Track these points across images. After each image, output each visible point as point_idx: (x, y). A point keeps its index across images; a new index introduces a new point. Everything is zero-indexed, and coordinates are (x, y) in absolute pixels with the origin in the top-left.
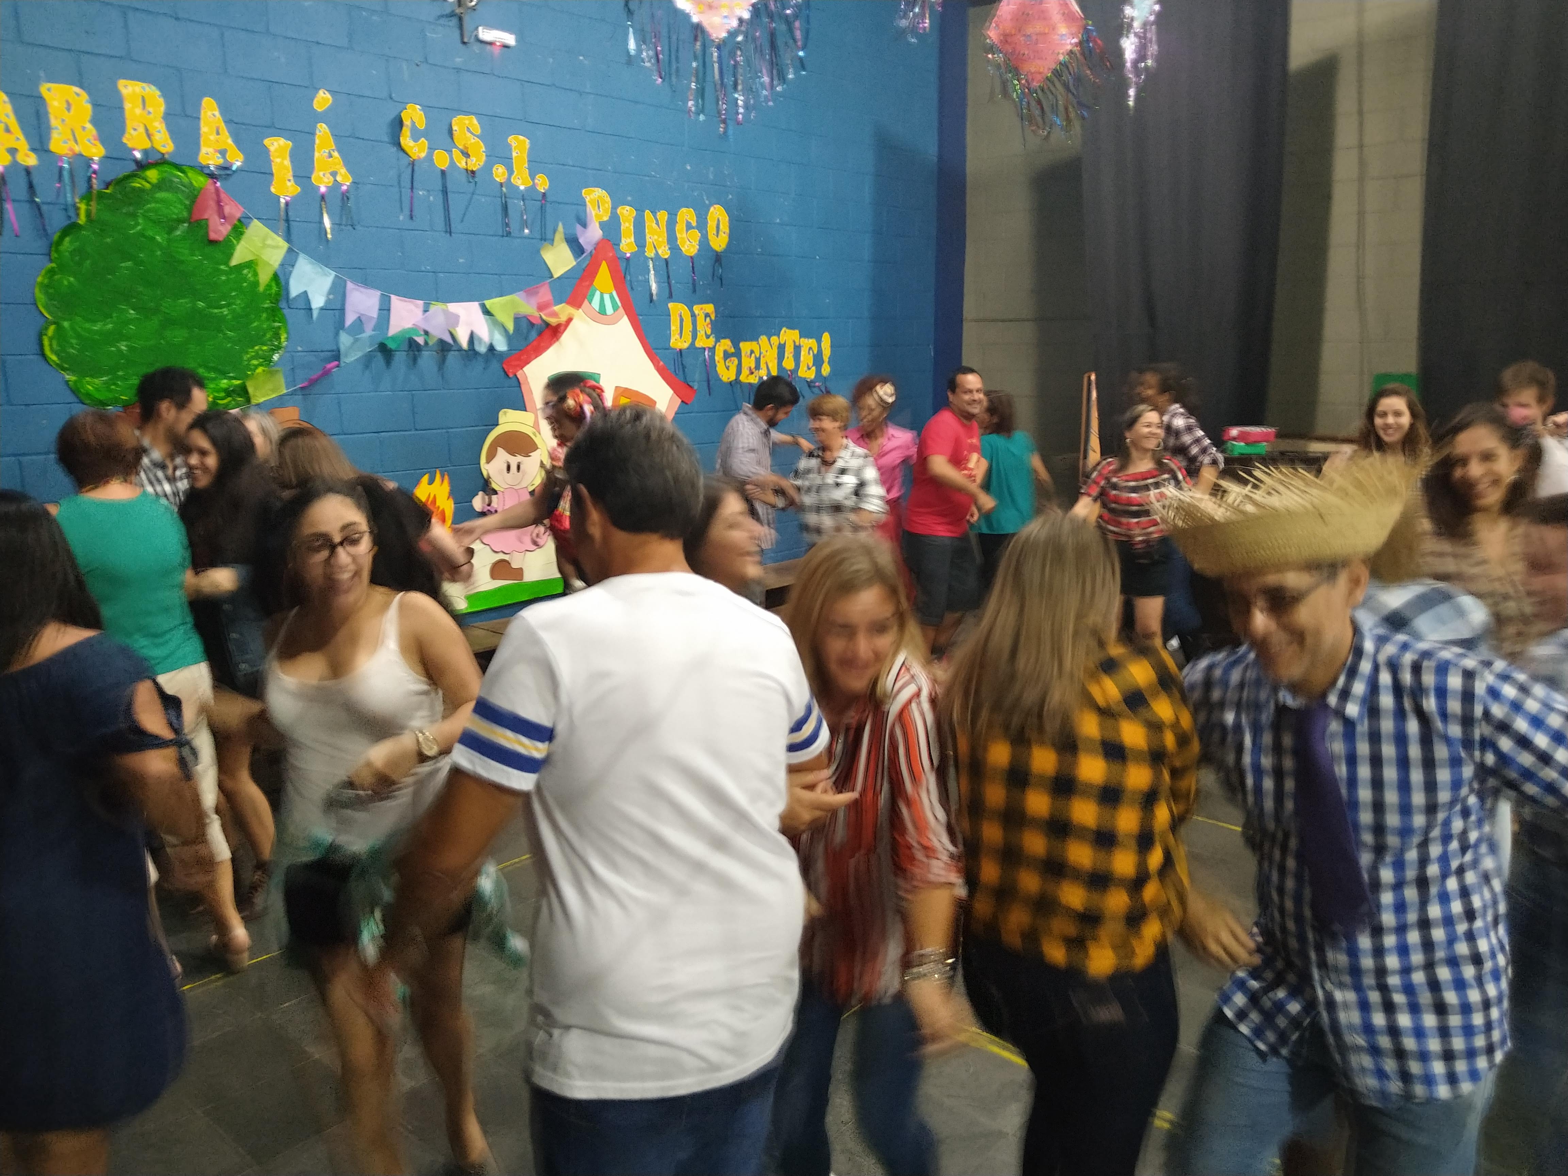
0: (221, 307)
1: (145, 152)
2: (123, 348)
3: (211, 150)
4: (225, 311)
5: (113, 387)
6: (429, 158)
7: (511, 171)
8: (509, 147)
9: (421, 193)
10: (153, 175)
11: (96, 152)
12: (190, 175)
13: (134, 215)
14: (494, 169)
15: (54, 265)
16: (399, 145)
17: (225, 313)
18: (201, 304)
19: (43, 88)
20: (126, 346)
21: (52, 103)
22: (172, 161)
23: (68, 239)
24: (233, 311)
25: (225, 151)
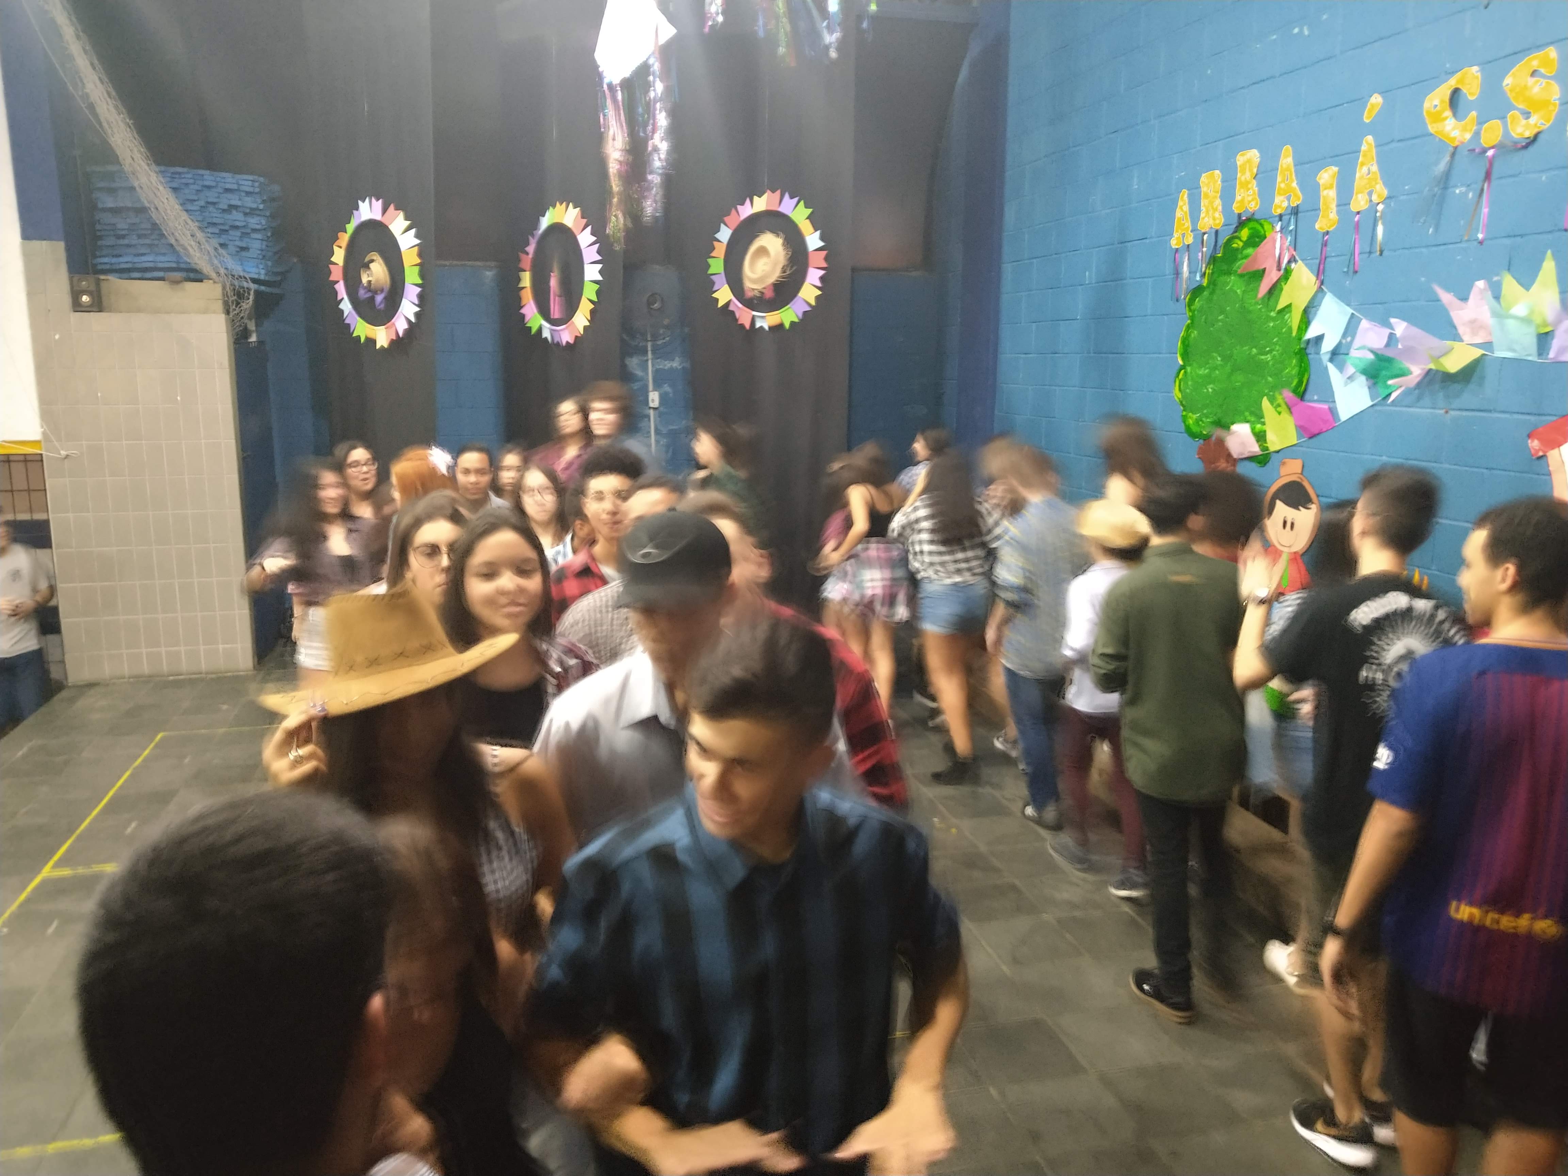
0: (1266, 353)
2: (1210, 390)
3: (1281, 197)
4: (1269, 357)
5: (1200, 423)
6: (1477, 134)
9: (1458, 191)
10: (1245, 233)
11: (1219, 223)
12: (1265, 227)
15: (1189, 321)
17: (1269, 359)
18: (1254, 350)
19: (1202, 179)
20: (1211, 388)
21: (1204, 189)
22: (1256, 217)
23: (1197, 299)
24: (1274, 357)
25: (1290, 196)
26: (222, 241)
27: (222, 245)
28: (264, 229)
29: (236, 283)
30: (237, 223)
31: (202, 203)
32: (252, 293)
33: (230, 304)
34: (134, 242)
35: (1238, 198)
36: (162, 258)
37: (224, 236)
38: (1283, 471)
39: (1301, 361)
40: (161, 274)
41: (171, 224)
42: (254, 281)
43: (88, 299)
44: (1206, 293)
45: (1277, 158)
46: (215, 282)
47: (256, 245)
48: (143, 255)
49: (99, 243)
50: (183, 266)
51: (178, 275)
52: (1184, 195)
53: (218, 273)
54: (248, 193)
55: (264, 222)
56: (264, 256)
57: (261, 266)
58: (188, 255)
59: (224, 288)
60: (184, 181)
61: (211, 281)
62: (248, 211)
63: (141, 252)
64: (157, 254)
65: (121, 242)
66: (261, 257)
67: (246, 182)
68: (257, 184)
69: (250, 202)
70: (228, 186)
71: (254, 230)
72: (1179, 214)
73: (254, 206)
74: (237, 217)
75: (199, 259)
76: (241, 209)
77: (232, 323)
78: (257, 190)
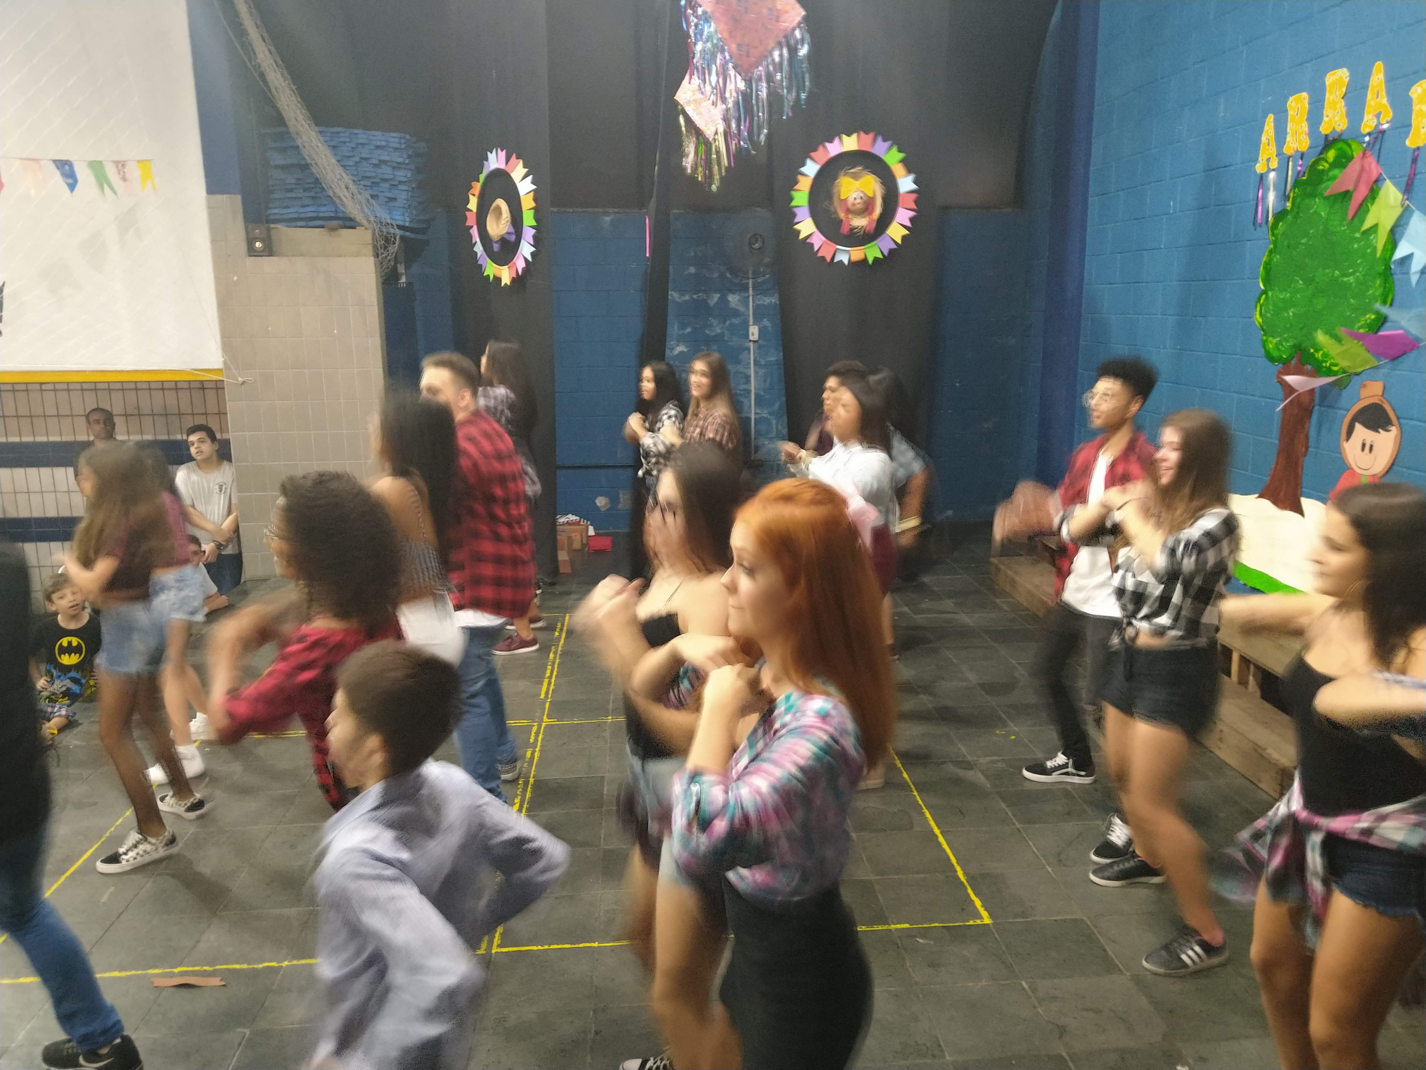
0: (1349, 275)
2: (1291, 314)
3: (1370, 116)
4: (1352, 279)
5: (1280, 347)
10: (1331, 155)
12: (1353, 147)
15: (1272, 246)
17: (1352, 281)
19: (1289, 102)
20: (1292, 312)
21: (1291, 113)
22: (1343, 137)
23: (1281, 224)
24: (1357, 279)
25: (1380, 113)
26: (374, 193)
27: (372, 196)
28: (410, 181)
29: (385, 230)
30: (386, 177)
31: (357, 159)
32: (398, 238)
33: (379, 248)
34: (300, 195)
35: (1325, 119)
36: (323, 209)
37: (375, 188)
38: (1364, 393)
39: (1386, 281)
40: (320, 223)
41: (328, 178)
42: (400, 227)
43: (261, 245)
44: (1289, 217)
45: (1367, 75)
46: (366, 229)
47: (402, 195)
48: (308, 206)
49: (272, 196)
50: (340, 215)
51: (335, 223)
52: (1271, 118)
53: (369, 221)
54: (396, 149)
55: (409, 175)
56: (409, 206)
57: (407, 214)
58: (343, 205)
59: (374, 234)
60: (342, 139)
61: (363, 228)
62: (395, 165)
63: (306, 203)
64: (320, 205)
65: (290, 195)
66: (407, 206)
67: (394, 138)
68: (403, 141)
69: (398, 158)
70: (379, 143)
71: (400, 182)
72: (1264, 139)
73: (400, 160)
74: (386, 171)
75: (352, 209)
76: (389, 164)
77: (380, 264)
78: (403, 146)
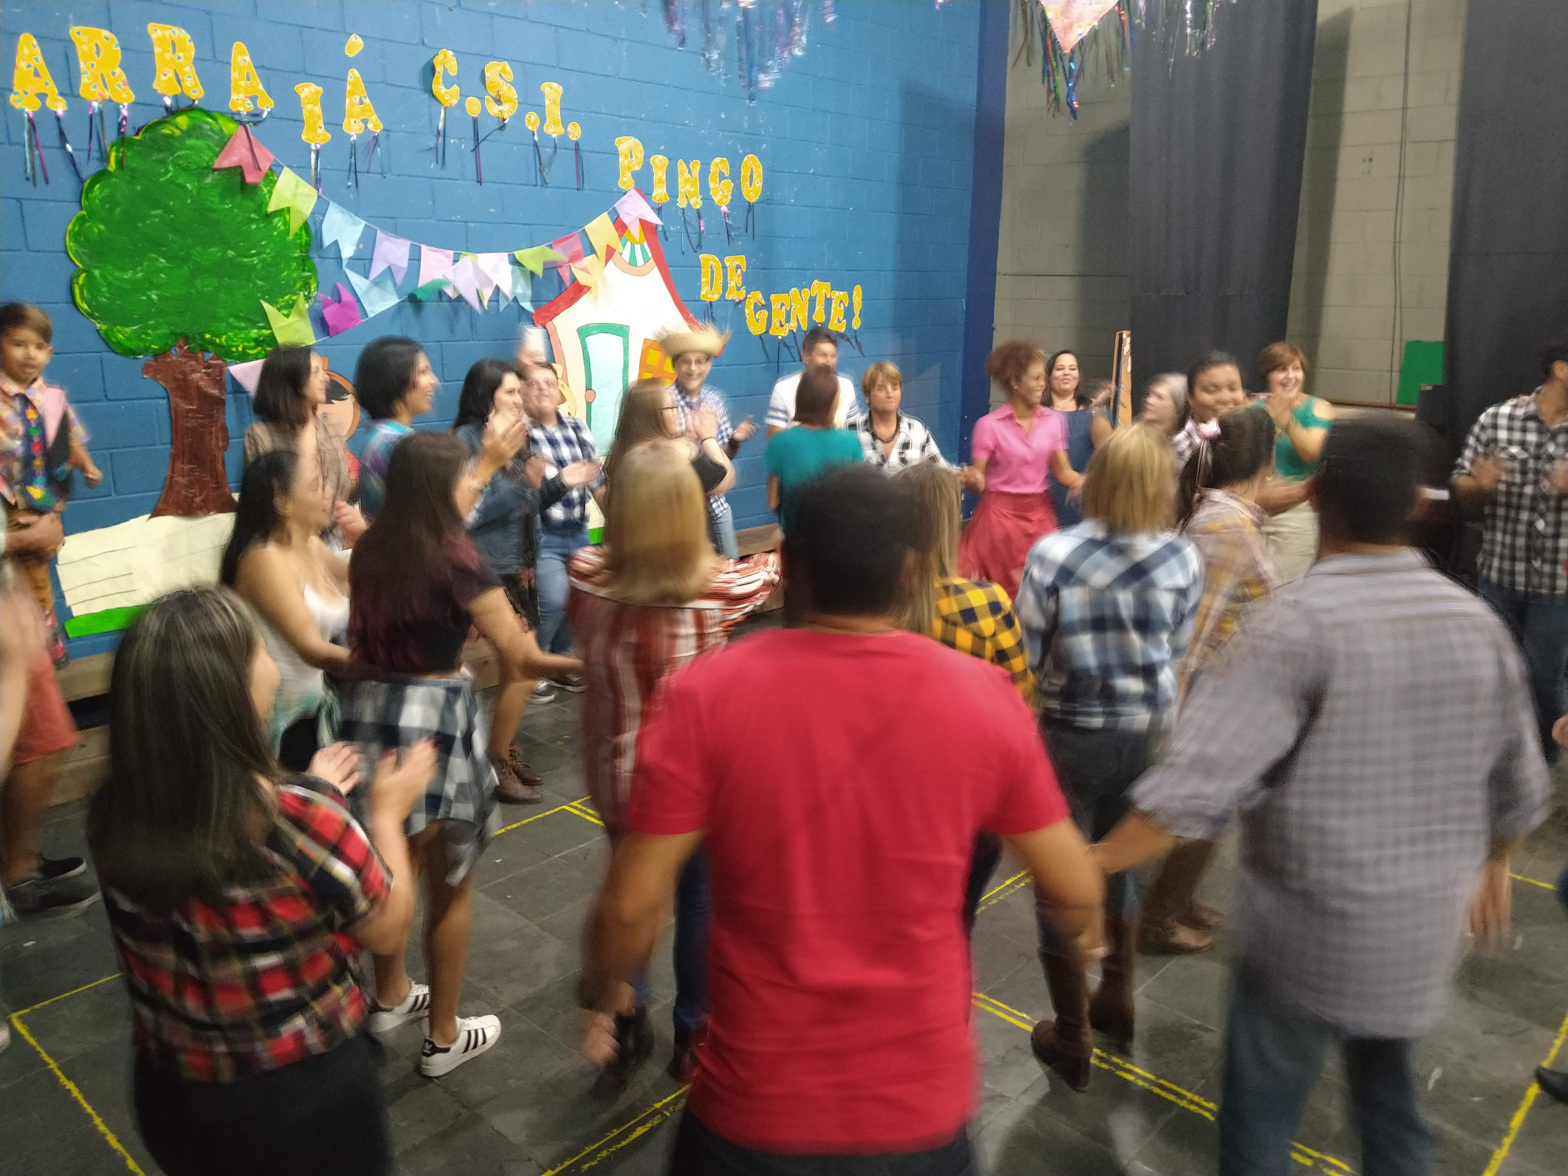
1: (176, 98)
3: (241, 96)
5: (144, 336)
6: (461, 105)
7: (543, 119)
8: (542, 95)
9: (452, 141)
10: (183, 121)
11: (125, 98)
12: (220, 121)
13: (163, 162)
14: (527, 117)
15: (84, 212)
16: (430, 92)
18: (231, 253)
19: (73, 32)
20: (157, 295)
21: (80, 47)
22: (203, 107)
23: (97, 186)
24: (263, 261)
25: (255, 97)
39: (303, 264)
44: (116, 181)
52: (30, 41)
72: (22, 64)
